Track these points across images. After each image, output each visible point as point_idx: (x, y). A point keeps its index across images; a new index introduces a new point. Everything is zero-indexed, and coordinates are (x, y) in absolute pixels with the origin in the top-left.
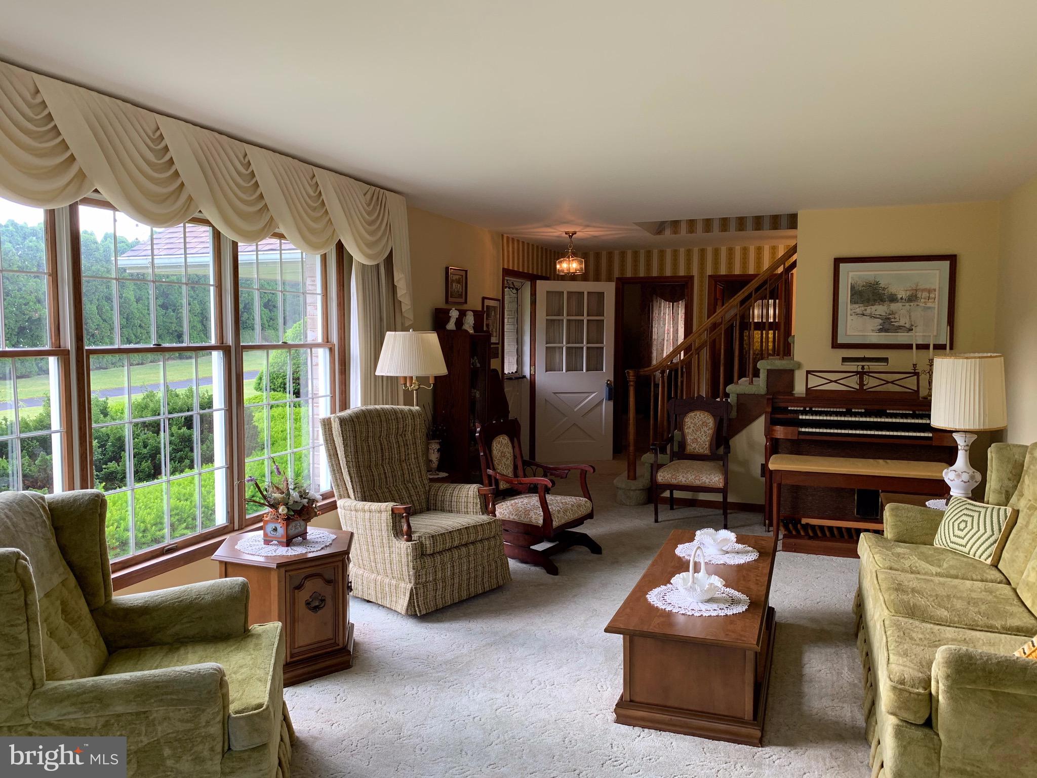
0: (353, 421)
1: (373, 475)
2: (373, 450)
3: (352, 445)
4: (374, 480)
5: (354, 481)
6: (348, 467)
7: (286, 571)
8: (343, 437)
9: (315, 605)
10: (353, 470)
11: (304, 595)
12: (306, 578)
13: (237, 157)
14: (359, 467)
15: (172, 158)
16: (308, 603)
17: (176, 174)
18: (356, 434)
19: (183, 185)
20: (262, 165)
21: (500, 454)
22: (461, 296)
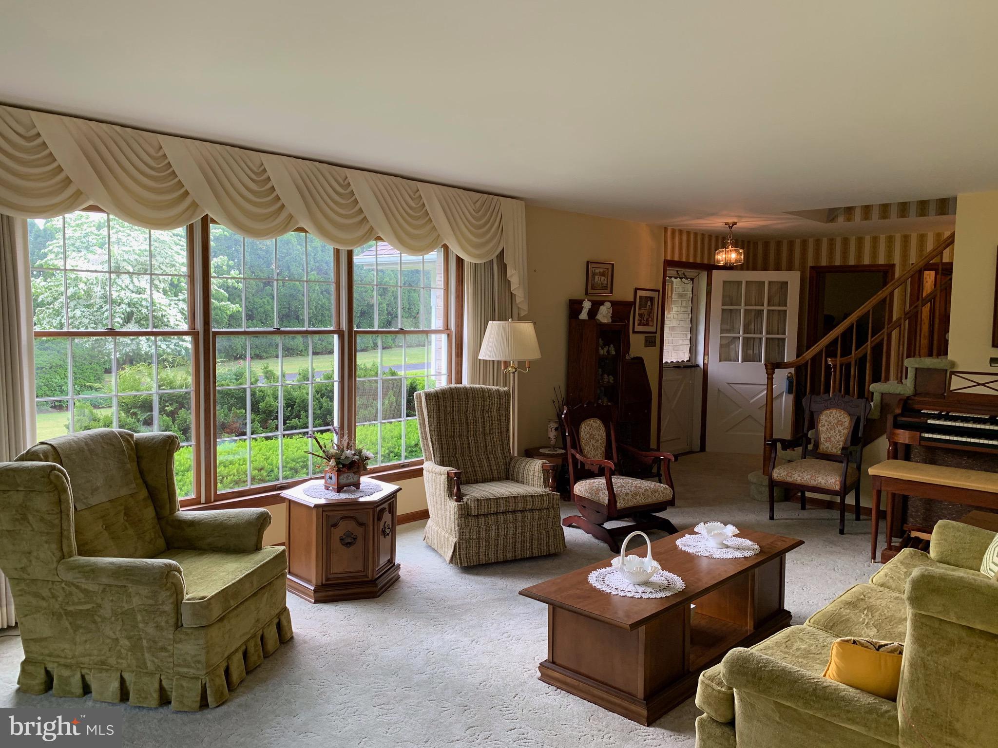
0: (438, 397)
1: (455, 444)
2: (458, 422)
3: (435, 417)
4: (456, 449)
5: (435, 447)
6: (431, 435)
7: (323, 511)
8: (428, 409)
9: (348, 541)
10: (435, 438)
11: (338, 533)
12: (344, 518)
13: (336, 181)
14: (441, 436)
15: (273, 186)
16: (342, 539)
17: (278, 198)
18: (439, 408)
19: (283, 206)
20: (361, 185)
21: (588, 436)
22: (606, 288)
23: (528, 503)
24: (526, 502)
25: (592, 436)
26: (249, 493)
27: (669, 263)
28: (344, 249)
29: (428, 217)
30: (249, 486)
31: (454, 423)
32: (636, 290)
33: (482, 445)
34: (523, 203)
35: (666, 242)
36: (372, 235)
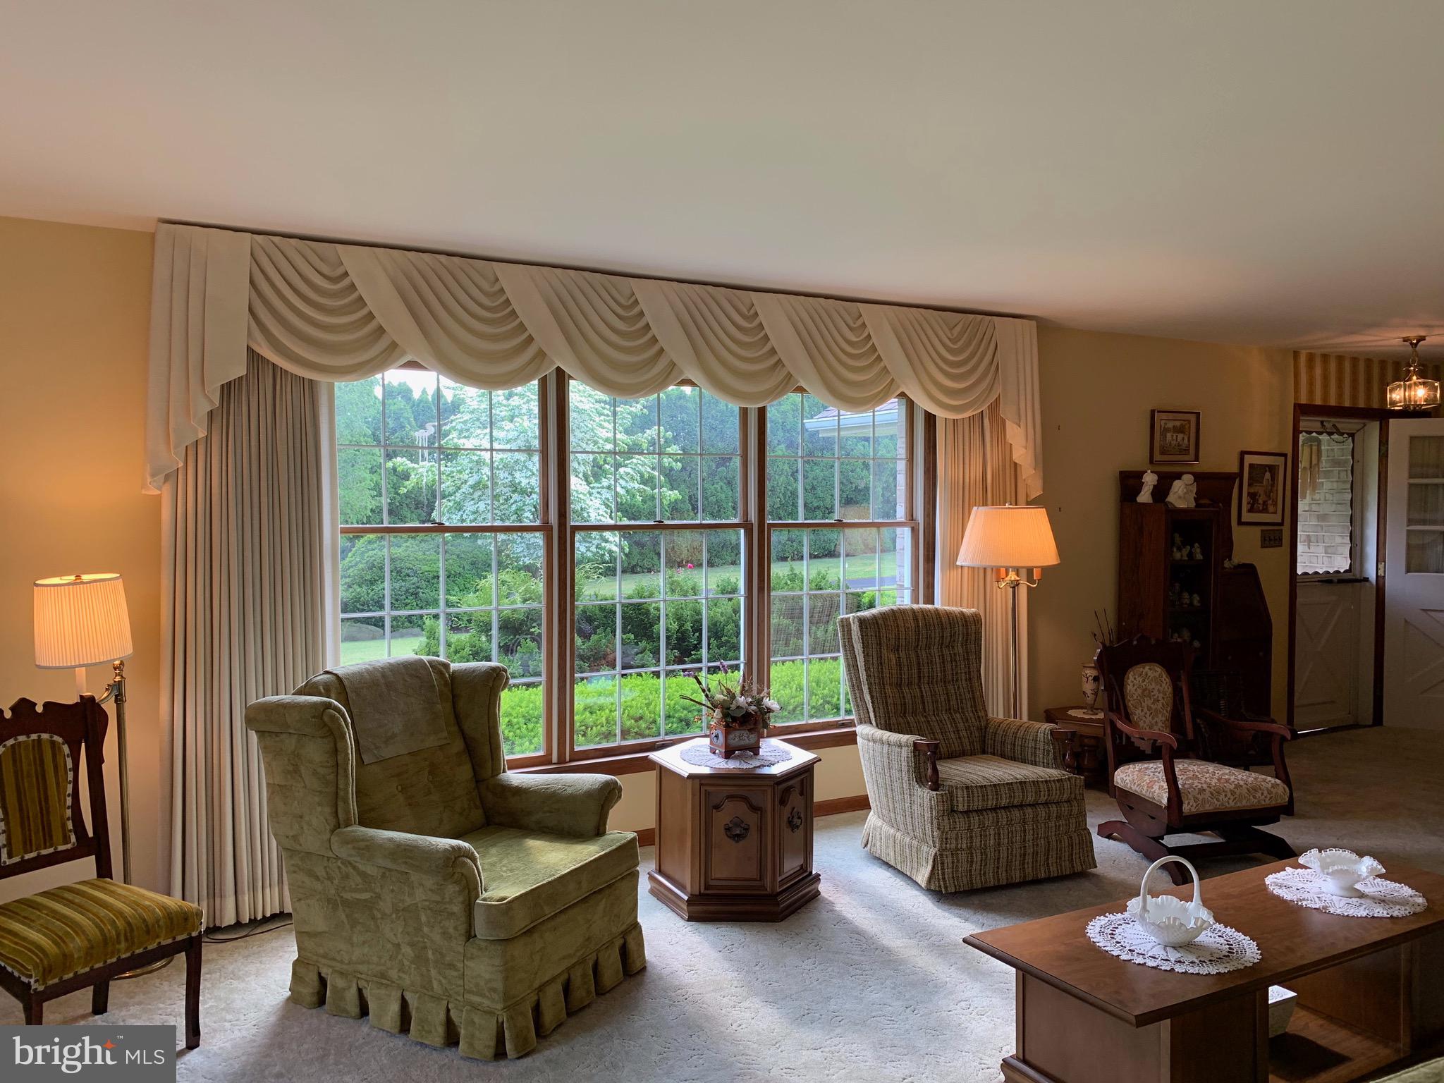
0: (877, 624)
1: (904, 697)
2: (905, 664)
3: (875, 655)
4: (905, 704)
5: (876, 702)
6: (870, 684)
7: (701, 784)
8: (863, 643)
9: (736, 833)
10: (876, 688)
11: (722, 818)
12: (731, 797)
13: (738, 311)
14: (883, 684)
15: (648, 324)
16: (728, 829)
17: (654, 340)
18: (880, 641)
19: (662, 350)
20: (773, 314)
21: (1139, 691)
22: (1187, 451)
23: (1042, 793)
24: (1038, 791)
25: (1146, 693)
26: (617, 753)
27: (1303, 410)
28: (753, 406)
29: (877, 354)
30: (617, 742)
31: (900, 665)
32: (1243, 454)
33: (943, 699)
34: (1034, 323)
35: (1296, 375)
36: (789, 384)
